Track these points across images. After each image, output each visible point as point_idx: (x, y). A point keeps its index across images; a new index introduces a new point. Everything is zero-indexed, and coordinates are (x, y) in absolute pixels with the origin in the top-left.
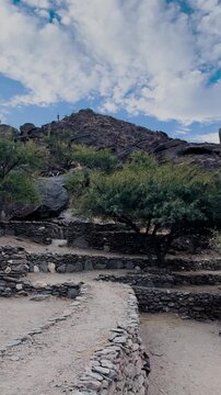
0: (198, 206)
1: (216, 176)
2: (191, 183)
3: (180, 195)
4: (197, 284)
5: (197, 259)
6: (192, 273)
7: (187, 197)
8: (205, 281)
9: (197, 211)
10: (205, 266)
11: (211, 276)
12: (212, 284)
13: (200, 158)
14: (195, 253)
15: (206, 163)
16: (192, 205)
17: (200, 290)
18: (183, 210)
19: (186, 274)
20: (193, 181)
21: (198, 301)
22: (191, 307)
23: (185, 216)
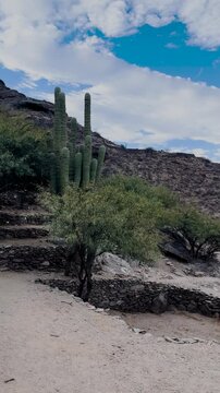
0: (28, 162)
1: (48, 134)
2: (23, 137)
3: (10, 149)
4: (20, 237)
5: (23, 214)
6: (17, 227)
7: (17, 152)
8: (29, 234)
9: (26, 167)
10: (30, 220)
11: (34, 229)
12: (35, 238)
13: (37, 115)
14: (21, 208)
15: (42, 121)
16: (22, 160)
17: (22, 243)
18: (12, 164)
19: (11, 228)
20: (25, 135)
21: (19, 253)
22: (11, 259)
23: (13, 170)
